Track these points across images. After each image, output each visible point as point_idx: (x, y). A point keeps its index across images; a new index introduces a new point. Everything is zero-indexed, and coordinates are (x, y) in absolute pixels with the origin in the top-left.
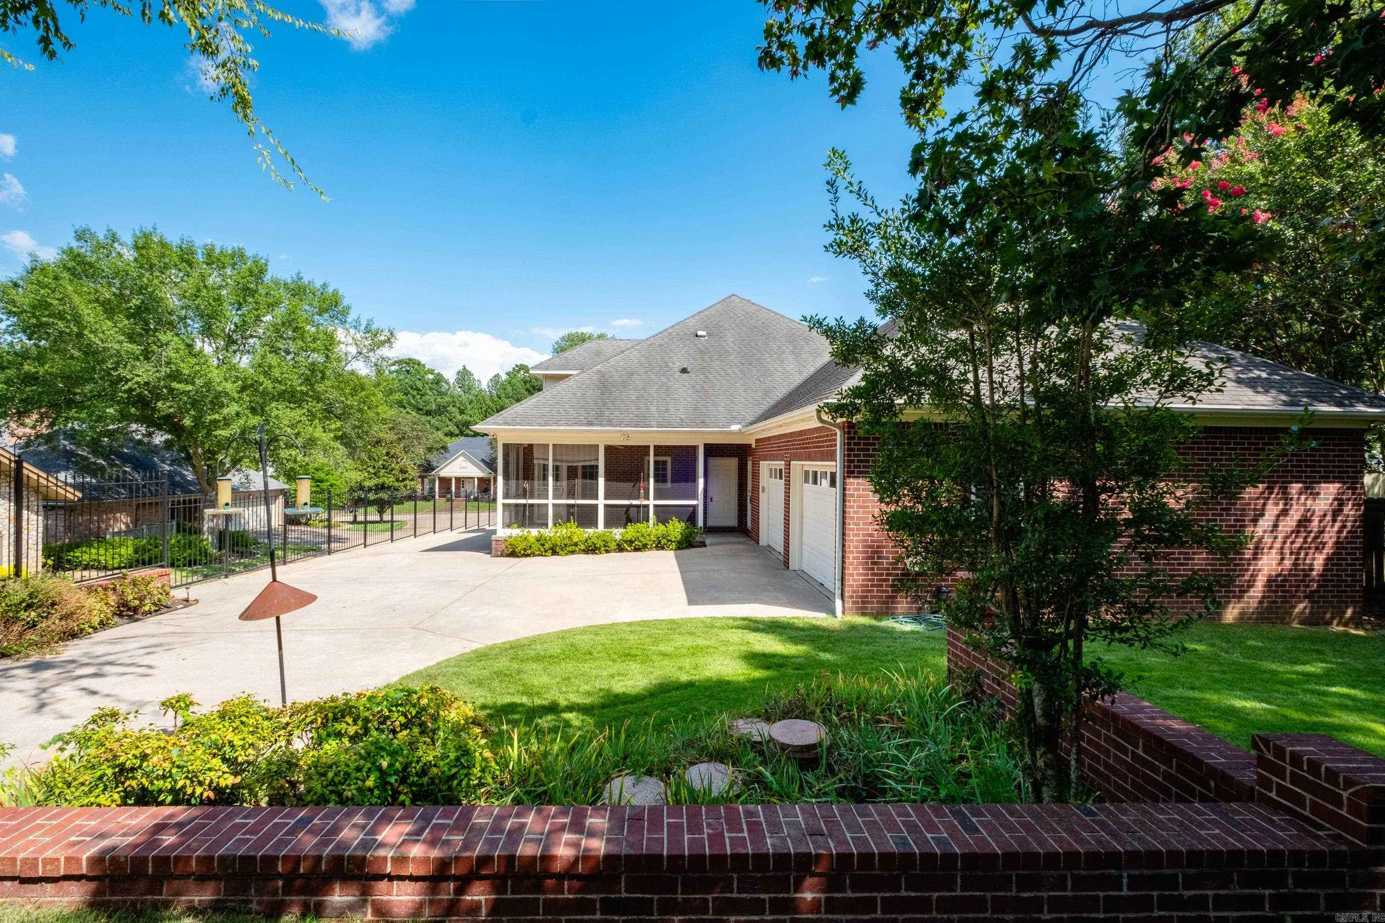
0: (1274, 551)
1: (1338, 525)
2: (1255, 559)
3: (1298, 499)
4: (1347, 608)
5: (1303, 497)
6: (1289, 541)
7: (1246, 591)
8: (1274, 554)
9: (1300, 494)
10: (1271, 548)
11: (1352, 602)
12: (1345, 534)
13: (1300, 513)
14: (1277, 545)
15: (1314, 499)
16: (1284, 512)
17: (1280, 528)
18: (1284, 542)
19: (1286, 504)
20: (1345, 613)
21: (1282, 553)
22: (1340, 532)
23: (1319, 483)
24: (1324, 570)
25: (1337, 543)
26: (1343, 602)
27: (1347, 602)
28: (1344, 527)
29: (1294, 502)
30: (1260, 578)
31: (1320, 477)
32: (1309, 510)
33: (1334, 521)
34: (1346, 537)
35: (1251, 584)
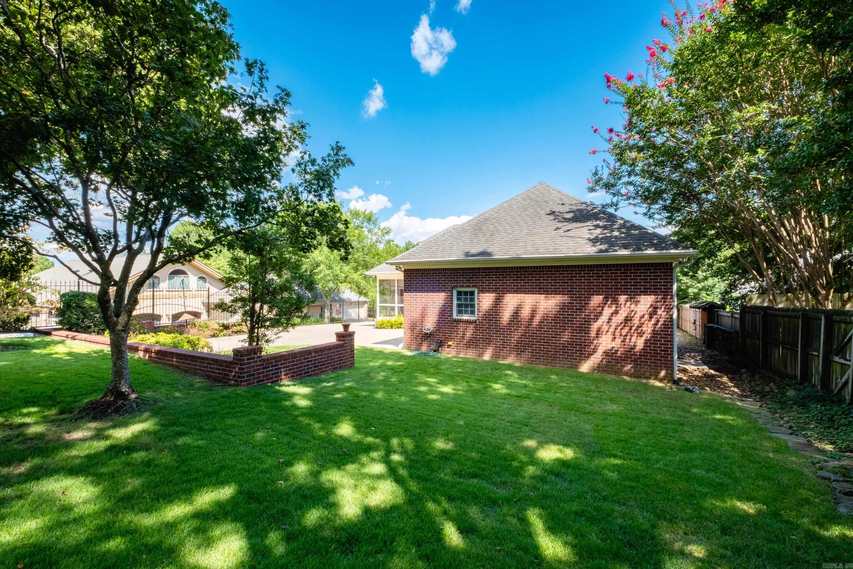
0: (609, 333)
1: (653, 321)
2: (597, 337)
3: (625, 304)
4: (661, 370)
5: (629, 303)
6: (620, 328)
7: (592, 355)
8: (610, 336)
9: (627, 301)
10: (607, 331)
11: (665, 367)
12: (659, 326)
13: (627, 313)
14: (612, 330)
15: (637, 305)
16: (616, 312)
17: (613, 321)
18: (616, 329)
19: (617, 307)
20: (659, 373)
21: (614, 335)
22: (656, 324)
23: (640, 295)
24: (644, 346)
25: (653, 331)
26: (658, 366)
27: (661, 367)
28: (658, 321)
29: (622, 306)
30: (600, 347)
31: (640, 292)
32: (632, 311)
33: (651, 318)
34: (660, 328)
35: (595, 351)
